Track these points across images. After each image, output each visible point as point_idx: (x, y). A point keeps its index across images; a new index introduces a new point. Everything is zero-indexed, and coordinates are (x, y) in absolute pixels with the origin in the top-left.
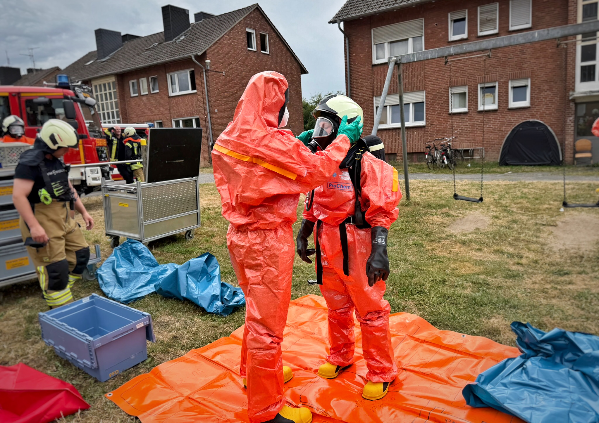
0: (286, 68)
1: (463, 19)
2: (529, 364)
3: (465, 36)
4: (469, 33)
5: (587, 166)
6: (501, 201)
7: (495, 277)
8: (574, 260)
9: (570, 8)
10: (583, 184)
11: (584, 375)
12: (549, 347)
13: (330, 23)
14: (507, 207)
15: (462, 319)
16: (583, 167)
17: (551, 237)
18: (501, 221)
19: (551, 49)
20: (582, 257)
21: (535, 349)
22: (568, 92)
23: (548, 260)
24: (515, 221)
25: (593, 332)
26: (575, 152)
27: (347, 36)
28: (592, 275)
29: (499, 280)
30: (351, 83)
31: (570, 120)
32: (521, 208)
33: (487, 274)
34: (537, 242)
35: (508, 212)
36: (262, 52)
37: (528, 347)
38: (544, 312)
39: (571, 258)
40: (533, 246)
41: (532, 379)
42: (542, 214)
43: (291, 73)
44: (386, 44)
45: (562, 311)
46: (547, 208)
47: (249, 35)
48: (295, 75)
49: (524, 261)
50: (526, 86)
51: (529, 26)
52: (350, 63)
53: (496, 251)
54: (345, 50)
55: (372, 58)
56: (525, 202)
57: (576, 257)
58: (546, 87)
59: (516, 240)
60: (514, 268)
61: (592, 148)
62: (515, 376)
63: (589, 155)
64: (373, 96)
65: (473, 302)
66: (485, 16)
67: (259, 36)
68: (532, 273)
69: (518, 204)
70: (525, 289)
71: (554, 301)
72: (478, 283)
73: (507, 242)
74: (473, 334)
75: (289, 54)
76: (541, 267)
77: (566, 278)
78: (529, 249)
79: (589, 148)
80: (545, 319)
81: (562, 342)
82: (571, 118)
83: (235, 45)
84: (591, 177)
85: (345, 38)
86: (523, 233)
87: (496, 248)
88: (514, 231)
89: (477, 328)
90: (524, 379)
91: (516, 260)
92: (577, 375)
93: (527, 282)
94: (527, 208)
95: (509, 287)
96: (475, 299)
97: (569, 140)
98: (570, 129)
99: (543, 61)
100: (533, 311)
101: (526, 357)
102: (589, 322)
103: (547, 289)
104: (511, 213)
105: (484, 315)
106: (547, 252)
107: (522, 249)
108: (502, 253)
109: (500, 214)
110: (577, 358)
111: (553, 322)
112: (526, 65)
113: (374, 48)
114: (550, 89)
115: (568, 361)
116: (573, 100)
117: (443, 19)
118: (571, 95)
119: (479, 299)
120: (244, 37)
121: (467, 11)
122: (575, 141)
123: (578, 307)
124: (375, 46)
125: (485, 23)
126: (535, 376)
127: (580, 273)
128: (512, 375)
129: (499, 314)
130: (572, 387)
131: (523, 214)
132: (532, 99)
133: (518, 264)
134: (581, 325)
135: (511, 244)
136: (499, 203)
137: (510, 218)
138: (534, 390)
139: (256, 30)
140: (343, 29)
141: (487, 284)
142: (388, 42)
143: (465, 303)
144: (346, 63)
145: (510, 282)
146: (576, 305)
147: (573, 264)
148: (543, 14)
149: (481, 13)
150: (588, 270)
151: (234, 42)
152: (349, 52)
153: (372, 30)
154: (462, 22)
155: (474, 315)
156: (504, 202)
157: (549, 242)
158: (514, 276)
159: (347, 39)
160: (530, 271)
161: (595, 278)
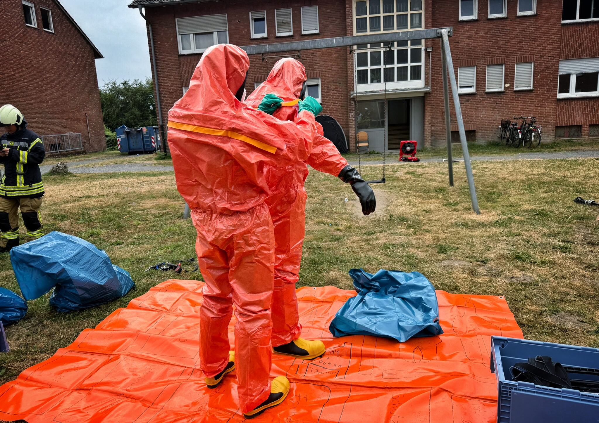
0: (76, 50)
1: (263, 19)
2: (367, 298)
3: (265, 35)
4: (269, 33)
5: (366, 153)
6: (311, 184)
7: (324, 242)
8: (375, 223)
9: (347, 20)
10: (367, 167)
11: (403, 299)
12: (377, 284)
13: (130, 6)
14: (316, 188)
15: (308, 276)
16: (363, 154)
17: (354, 208)
18: (315, 200)
19: (335, 54)
20: (379, 221)
21: (368, 286)
22: (350, 92)
23: (357, 225)
24: (325, 199)
25: (400, 270)
26: (357, 142)
27: (150, 23)
28: (390, 232)
29: (327, 243)
30: (157, 71)
31: (352, 116)
32: (328, 188)
33: (318, 240)
34: (345, 213)
35: (319, 191)
36: (44, 29)
37: (363, 286)
38: (365, 262)
39: (372, 222)
40: (344, 216)
41: (371, 309)
42: (344, 191)
43: (82, 56)
44: (191, 35)
45: (377, 259)
46: (346, 187)
47: (26, 9)
48: (88, 59)
49: (340, 227)
50: (317, 85)
51: (317, 31)
52: (155, 51)
53: (318, 223)
54: (149, 37)
55: (178, 48)
56: (329, 183)
57: (375, 221)
58: (333, 87)
59: (331, 212)
60: (335, 233)
61: (368, 138)
62: (359, 309)
63: (366, 144)
64: (182, 86)
65: (314, 263)
66: (281, 19)
67: (40, 12)
68: (349, 236)
69: (324, 185)
70: (347, 247)
71: (370, 253)
72: (313, 248)
73: (324, 215)
74: (319, 285)
75: (78, 35)
76: (354, 231)
77: (372, 236)
78: (342, 218)
79: (366, 138)
80: (366, 266)
81: (385, 279)
82: (352, 114)
83: (9, 19)
84: (370, 162)
85: (147, 24)
86: (334, 207)
87: (317, 220)
88: (327, 206)
89: (321, 281)
90: (366, 309)
91: (336, 228)
92: (399, 300)
93: (348, 242)
94: (332, 188)
95: (336, 248)
96: (314, 260)
97: (352, 132)
98: (352, 124)
99: (329, 63)
100: (357, 262)
101: (364, 294)
102: (395, 264)
103: (362, 245)
104: (320, 192)
105: (324, 270)
106: (354, 219)
107: (337, 219)
108: (324, 223)
109: (312, 194)
110: (396, 289)
111: (372, 267)
112: (317, 67)
113: (179, 38)
114: (336, 89)
115: (391, 293)
116: (353, 99)
117: (245, 17)
118: (352, 95)
119: (317, 259)
120: (19, 11)
121: (265, 12)
122: (356, 133)
123: (386, 255)
124: (180, 36)
125: (283, 24)
126: (373, 307)
127: (381, 232)
128: (357, 308)
129: (335, 268)
130: (397, 309)
131: (330, 193)
132: (322, 97)
133: (338, 230)
134: (391, 267)
135: (327, 217)
136: (310, 185)
137: (321, 196)
138: (373, 316)
139: (35, 4)
140: (145, 15)
141: (320, 248)
142: (193, 34)
143: (307, 264)
144: (150, 51)
145: (335, 244)
146: (384, 254)
147: (375, 226)
148: (328, 23)
149: (277, 16)
150: (387, 229)
151: (7, 15)
152: (153, 40)
153: (176, 20)
154: (262, 22)
155: (316, 272)
156: (313, 184)
157: (354, 212)
158: (337, 239)
159: (150, 26)
160: (348, 234)
161: (392, 234)
